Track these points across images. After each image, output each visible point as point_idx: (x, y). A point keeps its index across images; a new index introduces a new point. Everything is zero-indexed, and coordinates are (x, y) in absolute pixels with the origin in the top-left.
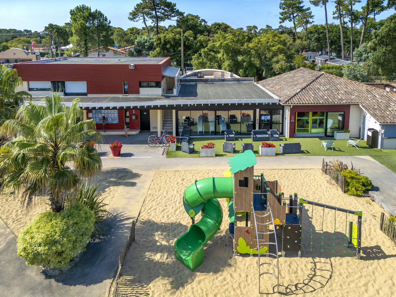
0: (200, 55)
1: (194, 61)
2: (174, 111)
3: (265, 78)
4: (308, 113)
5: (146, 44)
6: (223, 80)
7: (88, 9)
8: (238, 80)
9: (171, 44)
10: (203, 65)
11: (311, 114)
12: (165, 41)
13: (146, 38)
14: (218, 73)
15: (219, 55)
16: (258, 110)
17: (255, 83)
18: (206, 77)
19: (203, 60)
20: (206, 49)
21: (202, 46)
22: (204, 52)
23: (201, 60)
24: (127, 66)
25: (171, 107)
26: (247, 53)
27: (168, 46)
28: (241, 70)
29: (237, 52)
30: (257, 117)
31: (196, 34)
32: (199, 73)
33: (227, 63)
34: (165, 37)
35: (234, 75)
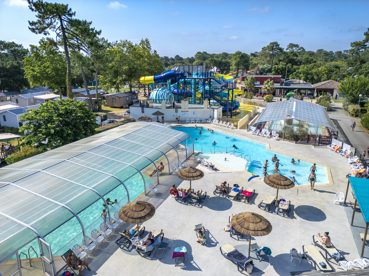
0: (293, 74)
1: (290, 77)
2: (283, 89)
3: (314, 84)
4: (322, 91)
5: (266, 69)
6: (300, 83)
7: (240, 53)
8: (305, 83)
9: (280, 70)
10: (294, 78)
11: (323, 91)
12: (278, 68)
13: (266, 66)
14: (298, 81)
15: (301, 75)
16: (307, 90)
17: (311, 85)
18: (294, 82)
19: (294, 76)
20: (295, 73)
21: (295, 71)
22: (295, 74)
23: (293, 77)
24: (272, 77)
25: (283, 88)
26: (311, 74)
27: (279, 71)
28: (308, 80)
29: (308, 74)
30: (307, 92)
31: (292, 65)
32: (291, 81)
33: (303, 78)
34: (278, 67)
35: (304, 82)
